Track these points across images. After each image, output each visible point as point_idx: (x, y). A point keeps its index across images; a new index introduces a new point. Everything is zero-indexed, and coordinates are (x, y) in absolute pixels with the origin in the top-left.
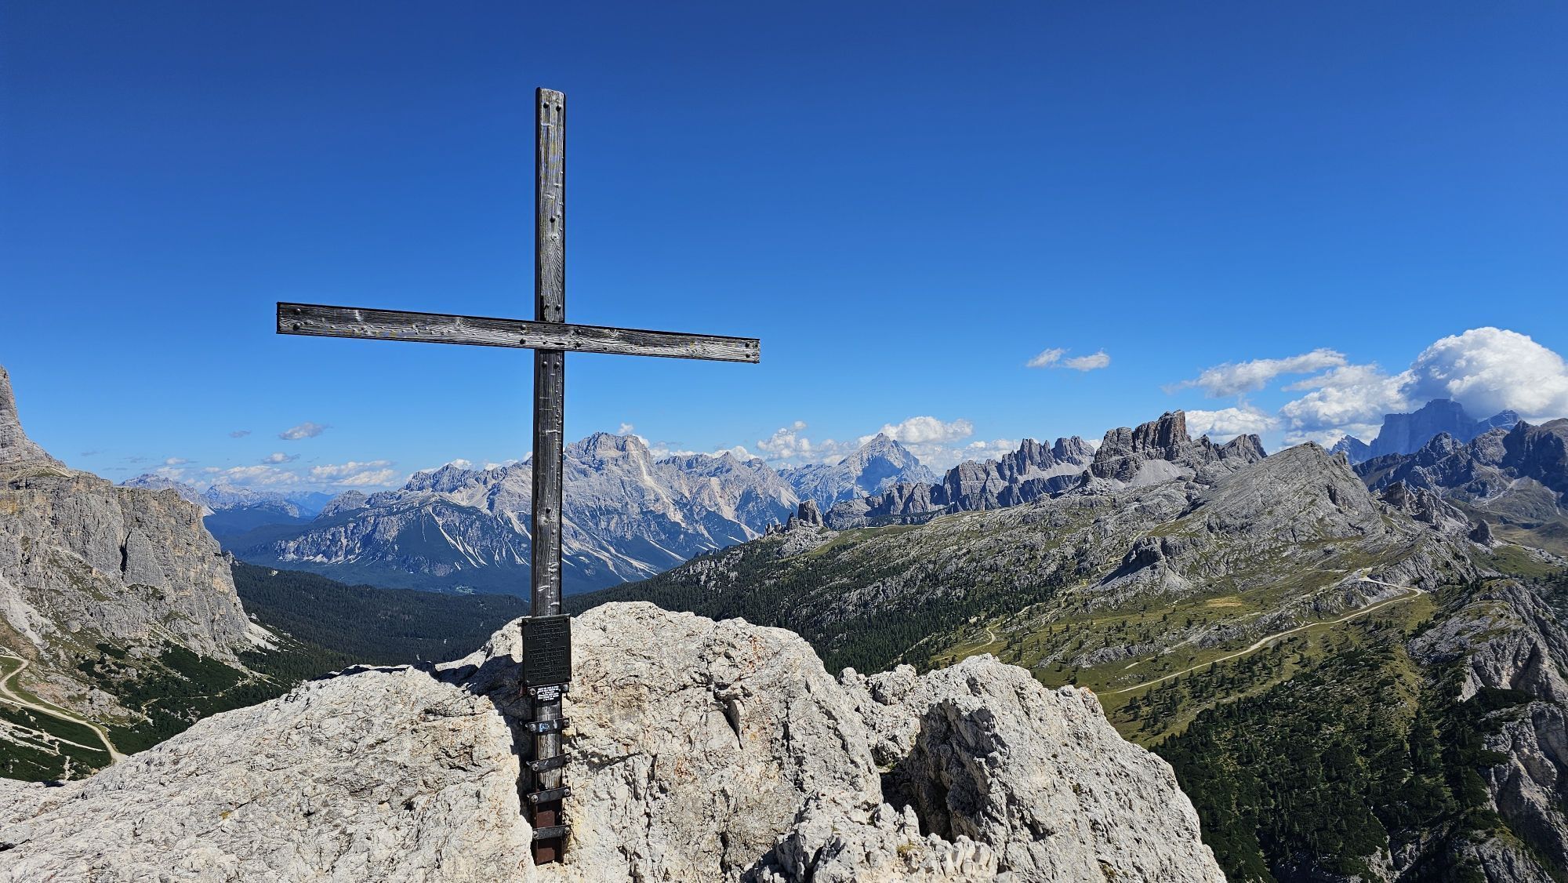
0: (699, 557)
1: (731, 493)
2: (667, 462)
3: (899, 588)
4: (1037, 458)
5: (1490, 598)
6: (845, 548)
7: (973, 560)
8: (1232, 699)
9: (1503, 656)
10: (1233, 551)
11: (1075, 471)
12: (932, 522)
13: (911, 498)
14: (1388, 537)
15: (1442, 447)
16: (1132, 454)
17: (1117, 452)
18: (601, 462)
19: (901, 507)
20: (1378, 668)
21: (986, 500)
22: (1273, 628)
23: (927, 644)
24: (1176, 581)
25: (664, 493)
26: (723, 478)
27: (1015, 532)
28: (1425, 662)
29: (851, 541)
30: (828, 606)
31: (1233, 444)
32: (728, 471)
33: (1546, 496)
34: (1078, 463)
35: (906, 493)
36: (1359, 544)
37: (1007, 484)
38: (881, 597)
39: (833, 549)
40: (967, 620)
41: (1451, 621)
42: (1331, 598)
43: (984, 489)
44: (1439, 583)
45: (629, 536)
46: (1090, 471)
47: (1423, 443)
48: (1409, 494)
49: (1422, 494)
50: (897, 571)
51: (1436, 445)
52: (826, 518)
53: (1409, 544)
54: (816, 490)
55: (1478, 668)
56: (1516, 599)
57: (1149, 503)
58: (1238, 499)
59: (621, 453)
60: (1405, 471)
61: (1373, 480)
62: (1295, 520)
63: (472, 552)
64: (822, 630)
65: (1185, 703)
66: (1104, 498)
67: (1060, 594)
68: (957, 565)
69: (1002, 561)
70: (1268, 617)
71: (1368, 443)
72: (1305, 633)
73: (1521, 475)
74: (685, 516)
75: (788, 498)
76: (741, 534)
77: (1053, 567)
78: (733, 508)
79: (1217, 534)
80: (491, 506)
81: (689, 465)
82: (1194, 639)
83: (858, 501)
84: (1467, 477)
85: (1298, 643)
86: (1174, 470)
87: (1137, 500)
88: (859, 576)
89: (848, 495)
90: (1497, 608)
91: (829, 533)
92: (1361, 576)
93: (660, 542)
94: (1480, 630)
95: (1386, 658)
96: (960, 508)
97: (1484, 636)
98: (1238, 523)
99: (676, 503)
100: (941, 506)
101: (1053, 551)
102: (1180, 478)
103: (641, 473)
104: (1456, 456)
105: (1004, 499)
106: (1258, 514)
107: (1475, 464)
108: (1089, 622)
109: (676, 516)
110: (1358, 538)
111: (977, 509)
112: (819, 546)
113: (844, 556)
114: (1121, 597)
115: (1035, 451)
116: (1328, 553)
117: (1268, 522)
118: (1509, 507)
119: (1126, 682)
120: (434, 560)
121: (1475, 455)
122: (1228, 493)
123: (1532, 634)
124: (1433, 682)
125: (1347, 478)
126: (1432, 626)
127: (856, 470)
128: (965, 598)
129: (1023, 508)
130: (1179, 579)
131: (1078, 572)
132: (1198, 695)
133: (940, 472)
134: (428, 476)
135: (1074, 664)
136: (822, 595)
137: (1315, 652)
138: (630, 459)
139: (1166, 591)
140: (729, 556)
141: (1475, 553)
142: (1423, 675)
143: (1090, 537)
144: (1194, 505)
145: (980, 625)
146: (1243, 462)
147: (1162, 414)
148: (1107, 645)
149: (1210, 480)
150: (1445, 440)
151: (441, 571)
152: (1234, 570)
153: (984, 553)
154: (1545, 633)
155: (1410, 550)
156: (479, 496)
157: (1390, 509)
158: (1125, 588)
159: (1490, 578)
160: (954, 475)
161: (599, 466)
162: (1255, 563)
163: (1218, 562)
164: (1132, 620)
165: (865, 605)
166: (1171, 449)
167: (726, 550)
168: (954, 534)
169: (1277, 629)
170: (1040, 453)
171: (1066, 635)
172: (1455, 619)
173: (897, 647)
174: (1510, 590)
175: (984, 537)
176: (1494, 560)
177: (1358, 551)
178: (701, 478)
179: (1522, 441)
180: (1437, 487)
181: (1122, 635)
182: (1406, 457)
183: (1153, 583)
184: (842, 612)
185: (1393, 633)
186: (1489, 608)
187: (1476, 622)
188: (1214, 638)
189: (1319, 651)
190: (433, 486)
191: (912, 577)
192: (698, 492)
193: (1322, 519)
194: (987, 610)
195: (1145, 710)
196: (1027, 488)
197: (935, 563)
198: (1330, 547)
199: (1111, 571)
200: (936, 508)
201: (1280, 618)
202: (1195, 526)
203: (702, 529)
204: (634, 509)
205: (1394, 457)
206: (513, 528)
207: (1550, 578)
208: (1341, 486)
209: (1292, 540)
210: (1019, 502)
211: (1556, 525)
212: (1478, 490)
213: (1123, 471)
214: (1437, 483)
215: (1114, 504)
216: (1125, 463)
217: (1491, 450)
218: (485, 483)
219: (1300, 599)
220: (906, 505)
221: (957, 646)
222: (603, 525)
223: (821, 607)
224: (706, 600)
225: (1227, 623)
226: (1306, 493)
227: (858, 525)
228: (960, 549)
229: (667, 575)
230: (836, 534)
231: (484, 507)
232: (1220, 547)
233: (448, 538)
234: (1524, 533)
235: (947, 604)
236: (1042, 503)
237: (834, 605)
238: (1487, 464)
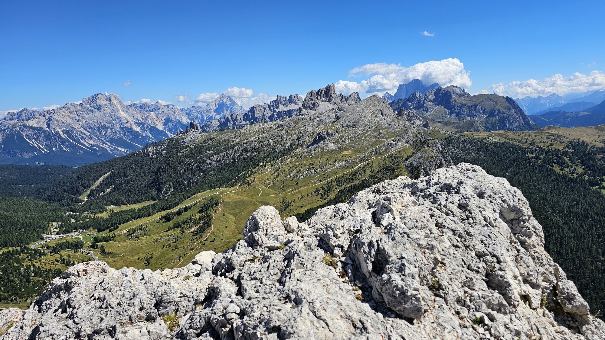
0: (148, 145)
1: (161, 118)
2: (131, 106)
3: (233, 154)
4: (283, 102)
5: (429, 146)
6: (210, 139)
7: (261, 142)
8: (349, 185)
9: (432, 165)
10: (350, 134)
11: (296, 107)
12: (244, 128)
13: (236, 119)
14: (399, 127)
15: (416, 96)
16: (316, 100)
17: (311, 99)
18: (100, 106)
19: (232, 123)
20: (395, 171)
21: (265, 119)
22: (363, 160)
23: (244, 174)
24: (331, 146)
25: (130, 119)
26: (156, 112)
27: (276, 131)
28: (409, 169)
29: (213, 137)
30: (204, 162)
31: (350, 96)
32: (158, 109)
33: (446, 112)
34: (298, 104)
35: (234, 117)
36: (390, 130)
37: (272, 113)
38: (226, 158)
39: (206, 140)
40: (259, 164)
41: (417, 154)
42: (381, 149)
43: (264, 115)
44: (414, 142)
45: (116, 138)
46: (302, 107)
47: (410, 94)
48: (405, 112)
49: (410, 112)
50: (232, 147)
51: (414, 95)
52: (202, 128)
53: (405, 129)
54: (197, 117)
55: (424, 169)
56: (436, 146)
57: (322, 118)
58: (352, 116)
59: (109, 102)
60: (404, 105)
61: (395, 108)
62: (370, 122)
63: (41, 147)
64: (203, 172)
65: (334, 188)
66: (307, 117)
67: (292, 153)
68: (255, 144)
69: (271, 142)
70: (361, 157)
71: (393, 95)
72: (372, 162)
73: (439, 105)
74: (141, 129)
75: (185, 120)
76: (166, 135)
77: (290, 143)
78: (162, 125)
79: (345, 129)
80: (49, 126)
81: (141, 107)
82: (337, 166)
83: (215, 121)
84: (423, 106)
85: (370, 165)
86: (330, 106)
87: (318, 117)
88: (217, 150)
89: (211, 118)
90: (431, 149)
91: (204, 134)
92: (390, 141)
93: (131, 140)
94: (425, 157)
95: (397, 168)
96: (255, 122)
97: (427, 159)
98: (352, 124)
99: (136, 123)
100: (248, 122)
101: (289, 137)
102: (333, 109)
103: (119, 111)
104: (420, 99)
105: (271, 118)
106: (358, 121)
107: (425, 101)
108: (302, 162)
109: (137, 129)
110: (390, 128)
111: (261, 122)
112: (200, 139)
113: (210, 143)
114: (313, 152)
115: (282, 100)
116: (380, 133)
117: (361, 124)
118: (434, 116)
119: (315, 182)
120: (23, 151)
121: (425, 98)
122: (348, 114)
123: (441, 157)
124: (411, 175)
125: (387, 107)
126: (412, 157)
127: (213, 108)
128: (258, 156)
129: (279, 122)
130: (332, 145)
131: (298, 144)
132: (338, 185)
133: (247, 109)
134: (15, 114)
135: (297, 177)
136: (202, 158)
137: (376, 168)
138: (114, 105)
139: (328, 150)
140: (161, 144)
141: (424, 132)
142: (409, 173)
143: (302, 132)
144: (338, 118)
145: (264, 166)
146: (354, 102)
147: (327, 85)
148: (309, 170)
149: (343, 109)
150: (417, 93)
151: (27, 156)
152: (351, 141)
153: (265, 139)
154: (444, 157)
155: (405, 132)
156: (42, 122)
157: (400, 117)
158: (315, 149)
159: (429, 140)
160: (252, 110)
161: (99, 108)
162: (357, 138)
163: (345, 139)
164: (317, 161)
165: (220, 161)
166: (330, 98)
167: (160, 142)
168: (253, 132)
169: (364, 161)
170: (284, 100)
171: (295, 167)
172: (418, 154)
173: (233, 176)
174: (435, 143)
175: (264, 133)
176: (430, 134)
177: (389, 132)
178: (147, 113)
179: (439, 93)
180: (413, 110)
181: (313, 166)
182: (405, 100)
183: (324, 147)
184: (210, 164)
185: (400, 159)
186: (428, 149)
187: (425, 154)
188: (344, 165)
189: (377, 167)
190: (18, 118)
191: (237, 149)
192: (146, 119)
193: (379, 122)
194: (266, 160)
195: (321, 191)
196: (279, 114)
197: (246, 144)
198: (381, 131)
199: (309, 144)
200: (246, 123)
201: (365, 157)
202: (338, 126)
203: (149, 134)
204: (117, 126)
205: (401, 100)
206: (60, 136)
207: (446, 139)
208: (385, 110)
209: (369, 130)
210: (277, 119)
211: (448, 121)
212: (426, 110)
213: (313, 107)
214: (414, 108)
215: (310, 119)
216: (314, 104)
217: (430, 97)
218: (44, 116)
219: (371, 150)
220: (234, 122)
221: (255, 174)
222: (104, 133)
223: (202, 163)
224: (153, 163)
225: (348, 159)
226: (374, 113)
227: (215, 130)
228: (255, 138)
229: (135, 153)
230: (207, 134)
231: (45, 127)
232: (346, 133)
233: (29, 141)
234: (439, 124)
235: (252, 159)
236: (285, 119)
237: (207, 162)
238: (428, 101)
